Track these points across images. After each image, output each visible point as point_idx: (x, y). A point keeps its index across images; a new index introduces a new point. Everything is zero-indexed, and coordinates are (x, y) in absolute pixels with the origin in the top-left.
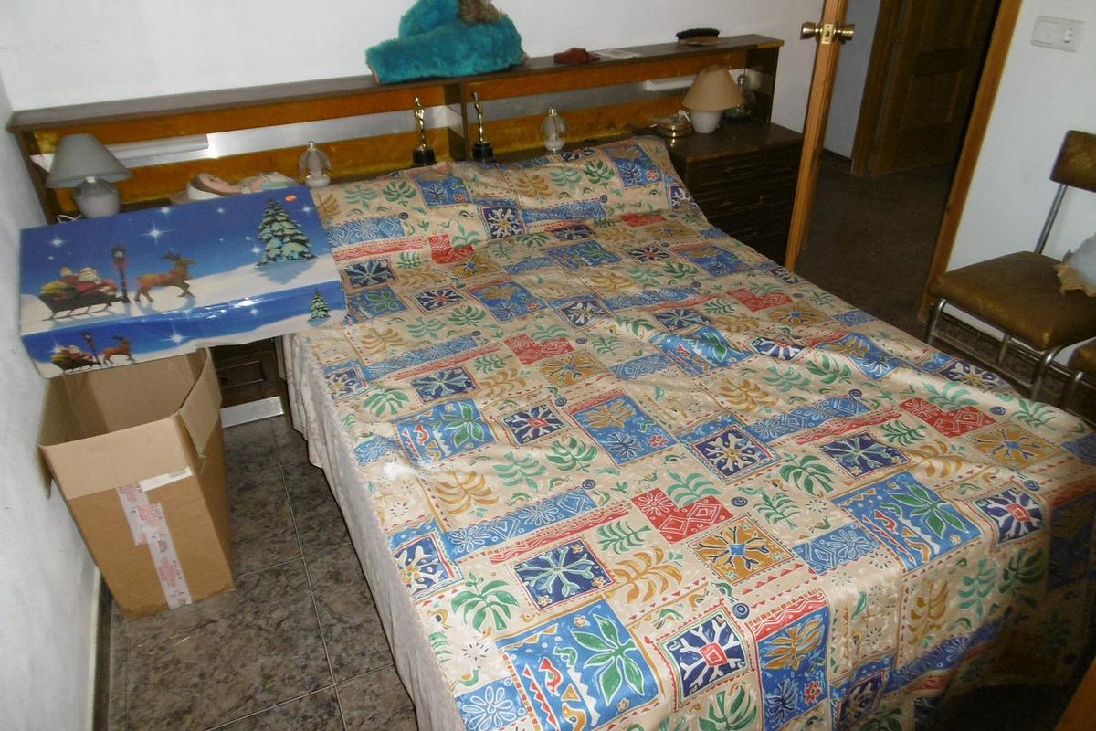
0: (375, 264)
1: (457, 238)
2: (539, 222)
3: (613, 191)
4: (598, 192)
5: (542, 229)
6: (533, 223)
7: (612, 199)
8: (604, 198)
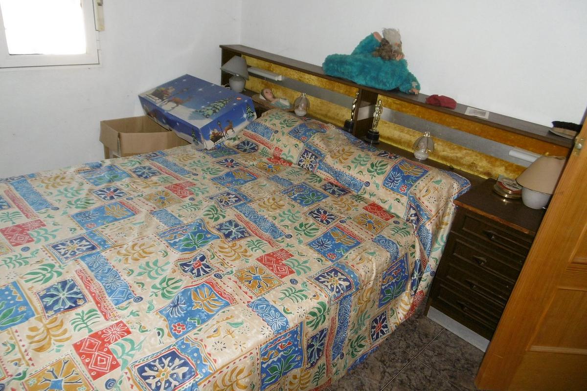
0: (254, 145)
1: (284, 154)
2: (325, 173)
3: (375, 183)
4: (366, 177)
5: (323, 177)
6: (321, 171)
7: (372, 188)
8: (368, 184)
